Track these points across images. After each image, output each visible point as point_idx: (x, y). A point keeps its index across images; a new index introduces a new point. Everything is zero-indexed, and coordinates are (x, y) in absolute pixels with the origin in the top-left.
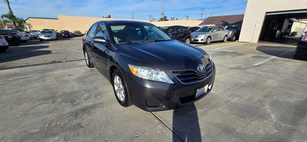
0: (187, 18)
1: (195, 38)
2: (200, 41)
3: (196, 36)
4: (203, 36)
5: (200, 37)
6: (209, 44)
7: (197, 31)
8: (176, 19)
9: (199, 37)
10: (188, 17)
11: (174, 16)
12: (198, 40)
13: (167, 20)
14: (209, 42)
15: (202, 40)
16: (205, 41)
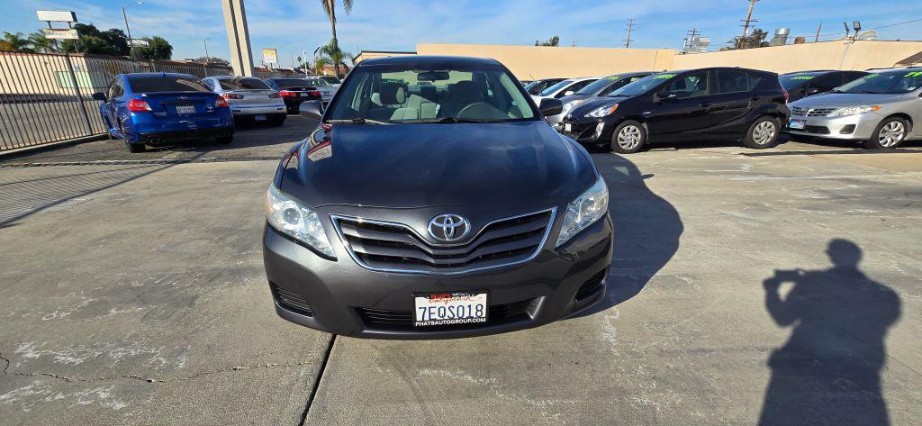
0: (852, 33)
1: (812, 118)
2: (835, 133)
3: (821, 112)
4: (858, 110)
5: (840, 116)
6: (892, 149)
7: (844, 88)
8: (798, 41)
9: (836, 117)
10: (857, 30)
11: (788, 30)
12: (826, 130)
13: (765, 45)
14: (888, 140)
15: (850, 129)
16: (867, 135)
